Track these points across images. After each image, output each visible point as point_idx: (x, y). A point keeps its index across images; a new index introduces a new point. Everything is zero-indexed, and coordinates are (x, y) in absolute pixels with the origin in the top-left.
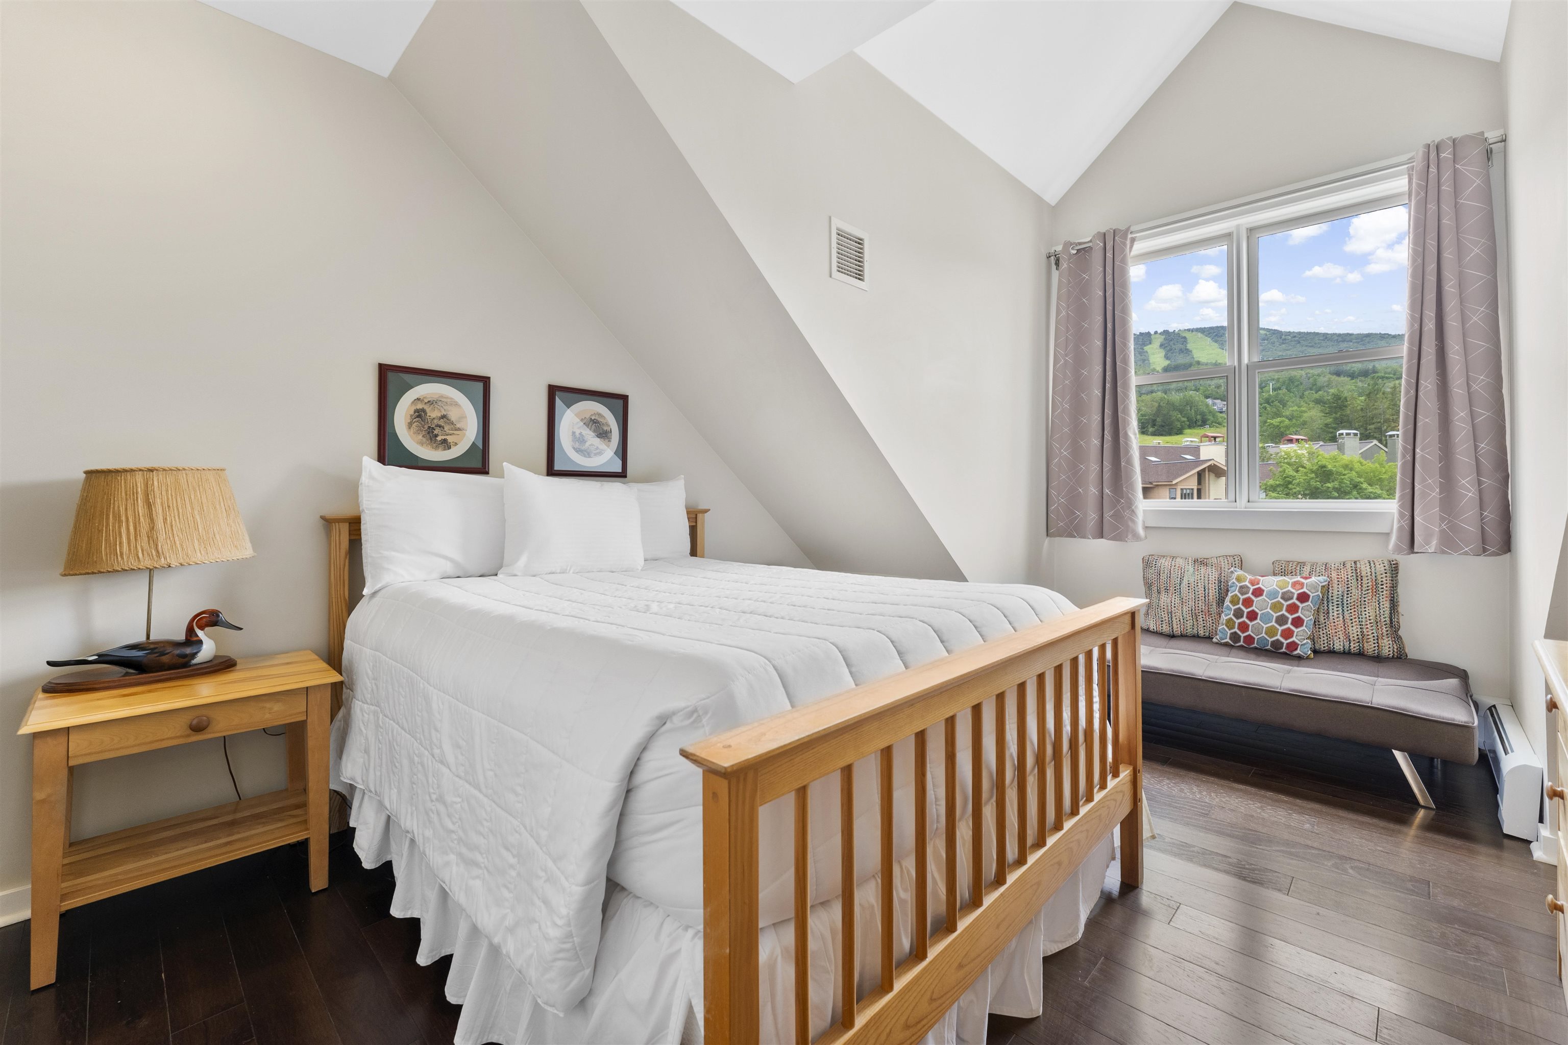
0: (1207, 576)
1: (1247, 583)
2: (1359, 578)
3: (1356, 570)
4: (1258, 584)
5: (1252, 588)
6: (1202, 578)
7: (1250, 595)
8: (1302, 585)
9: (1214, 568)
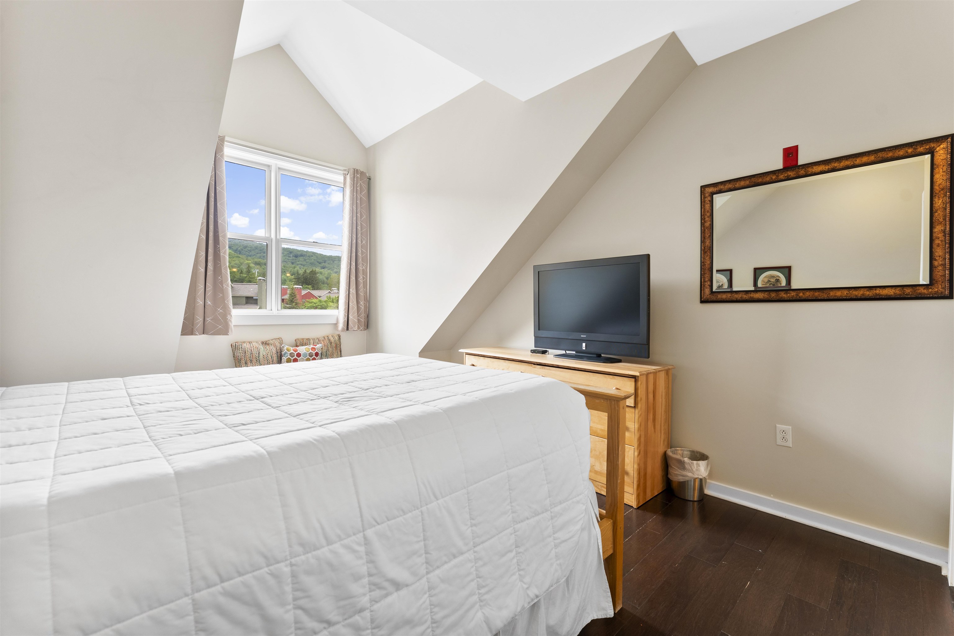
0: (271, 350)
1: (292, 351)
2: (331, 343)
3: (329, 340)
4: (297, 351)
5: (296, 353)
6: (269, 351)
7: (295, 357)
8: (315, 348)
9: (272, 346)
